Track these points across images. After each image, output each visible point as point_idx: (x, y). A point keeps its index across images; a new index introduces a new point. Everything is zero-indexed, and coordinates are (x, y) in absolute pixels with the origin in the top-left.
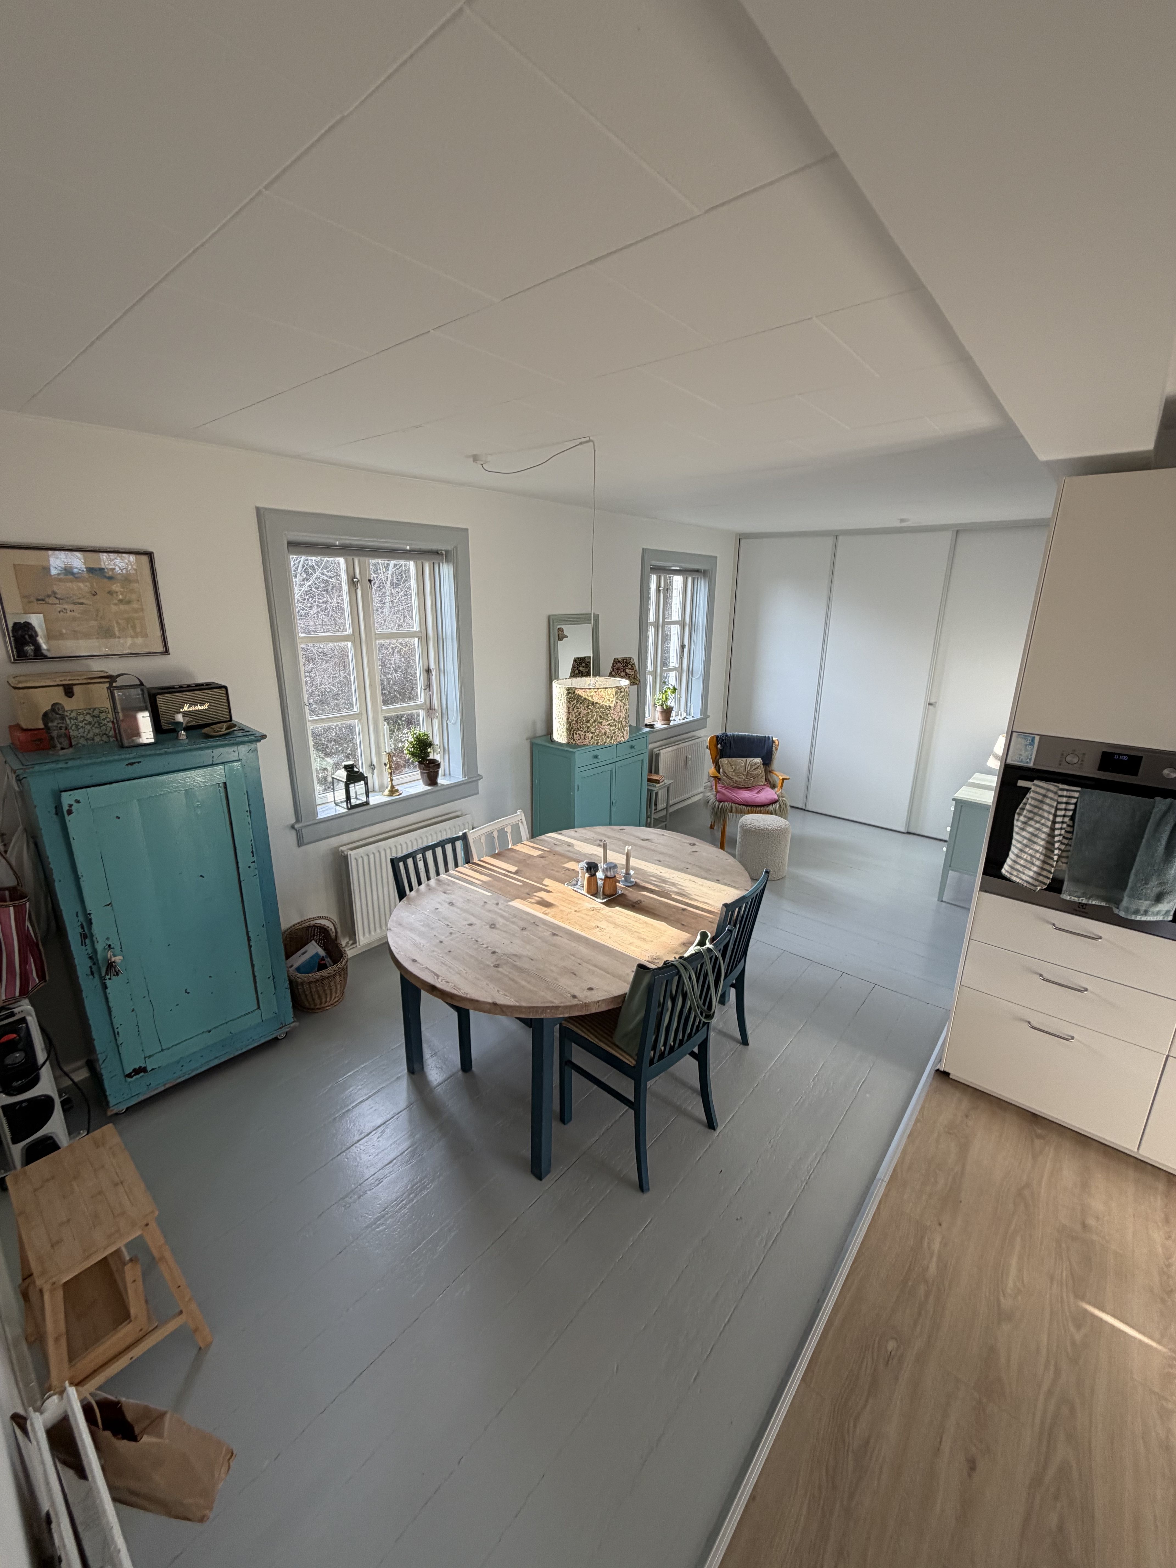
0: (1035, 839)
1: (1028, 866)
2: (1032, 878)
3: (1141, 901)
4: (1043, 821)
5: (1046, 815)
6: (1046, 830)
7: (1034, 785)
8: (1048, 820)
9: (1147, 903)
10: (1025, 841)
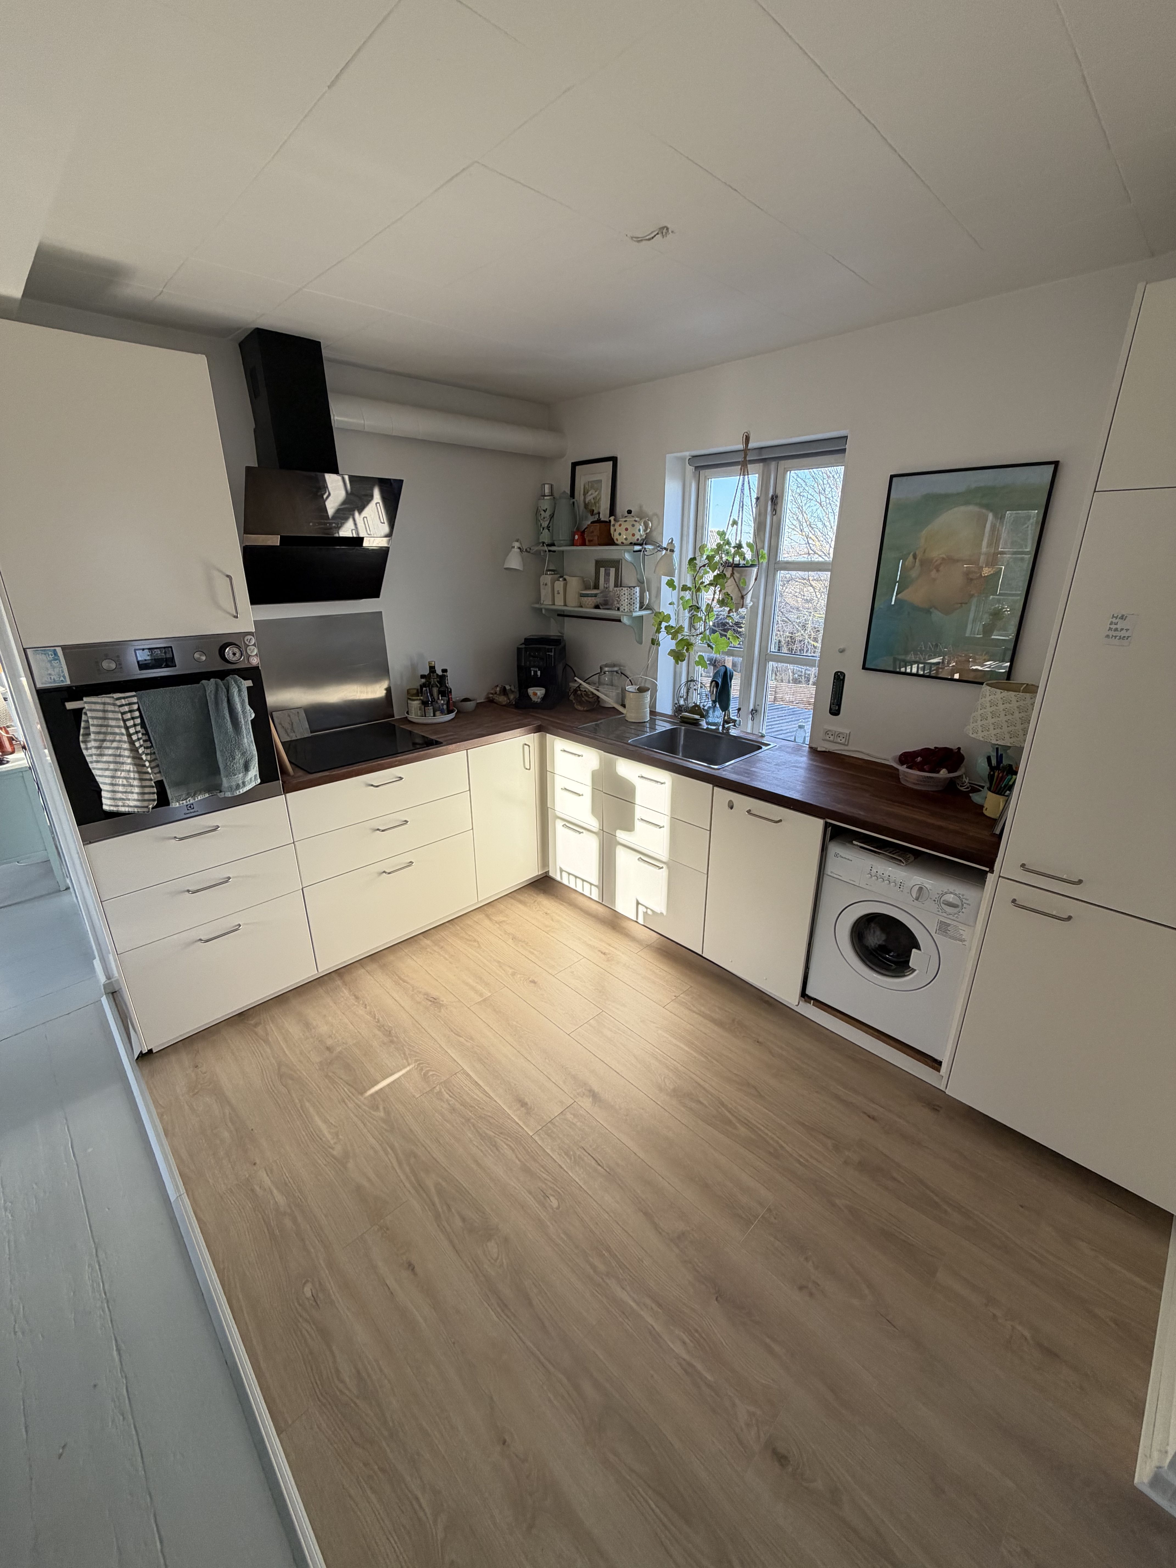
0: (121, 760)
1: (128, 790)
2: (138, 800)
3: (237, 776)
4: (118, 738)
5: (117, 730)
6: (126, 746)
7: (86, 703)
8: (122, 734)
9: (241, 775)
10: (112, 766)
